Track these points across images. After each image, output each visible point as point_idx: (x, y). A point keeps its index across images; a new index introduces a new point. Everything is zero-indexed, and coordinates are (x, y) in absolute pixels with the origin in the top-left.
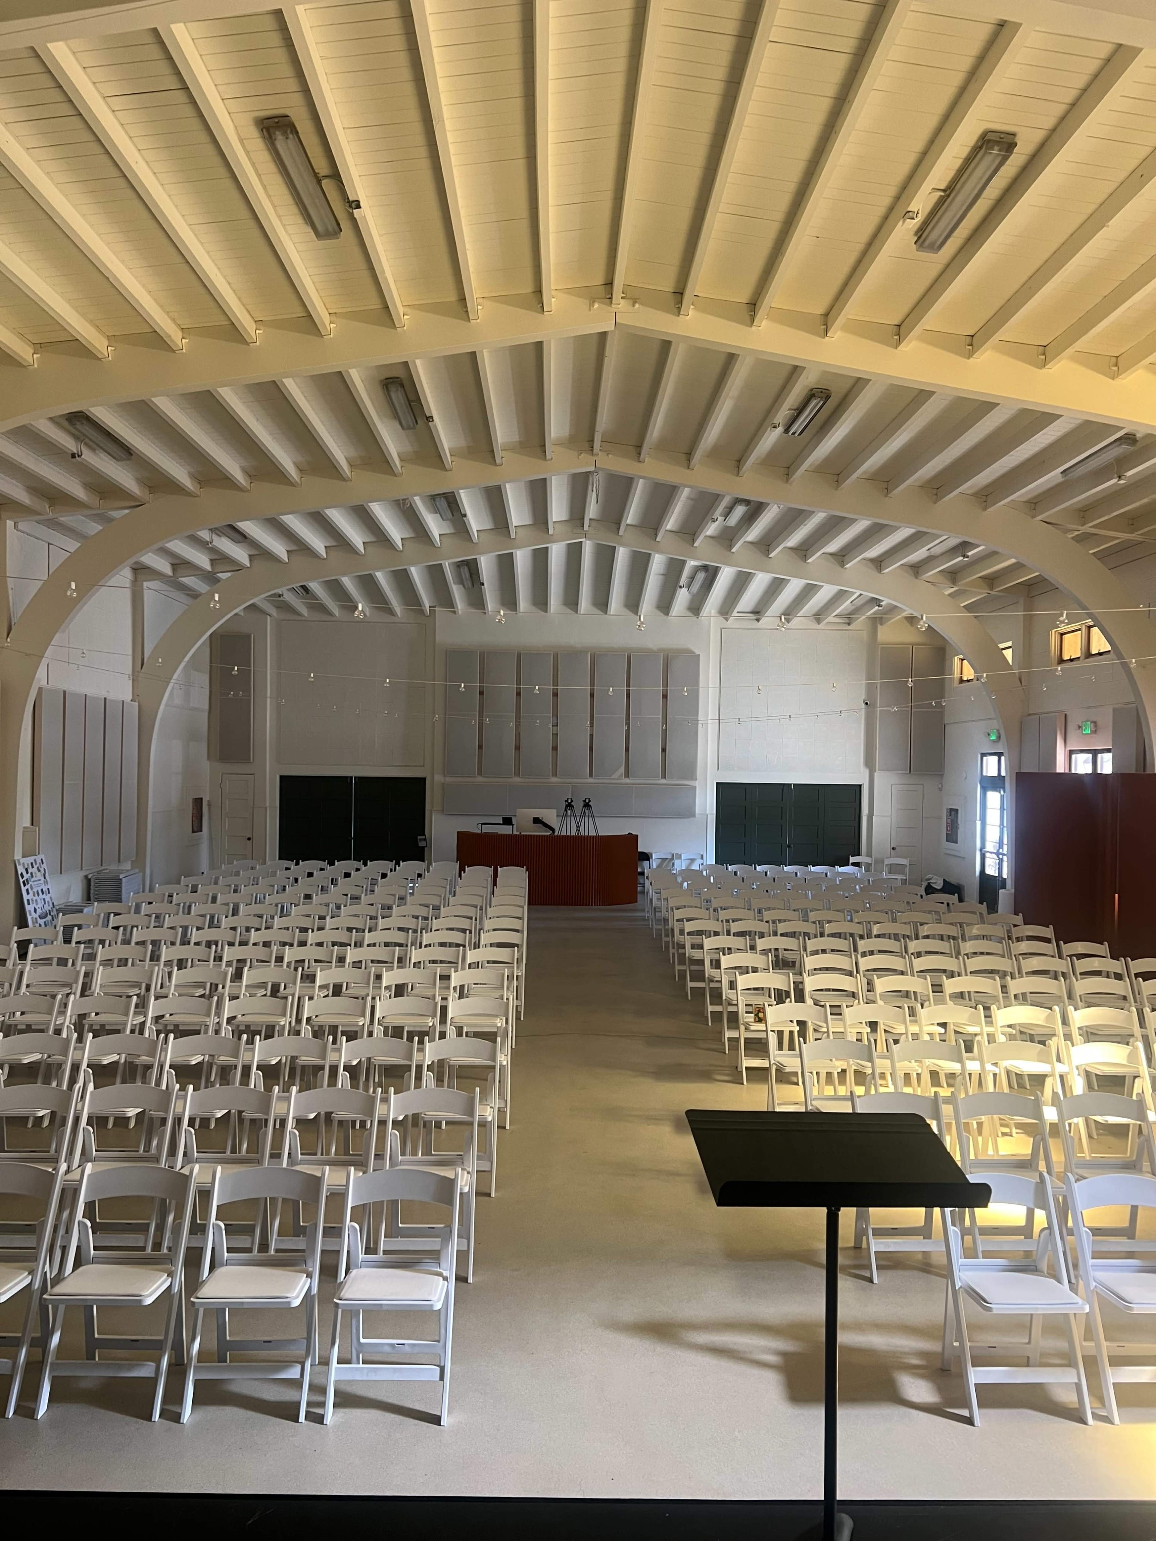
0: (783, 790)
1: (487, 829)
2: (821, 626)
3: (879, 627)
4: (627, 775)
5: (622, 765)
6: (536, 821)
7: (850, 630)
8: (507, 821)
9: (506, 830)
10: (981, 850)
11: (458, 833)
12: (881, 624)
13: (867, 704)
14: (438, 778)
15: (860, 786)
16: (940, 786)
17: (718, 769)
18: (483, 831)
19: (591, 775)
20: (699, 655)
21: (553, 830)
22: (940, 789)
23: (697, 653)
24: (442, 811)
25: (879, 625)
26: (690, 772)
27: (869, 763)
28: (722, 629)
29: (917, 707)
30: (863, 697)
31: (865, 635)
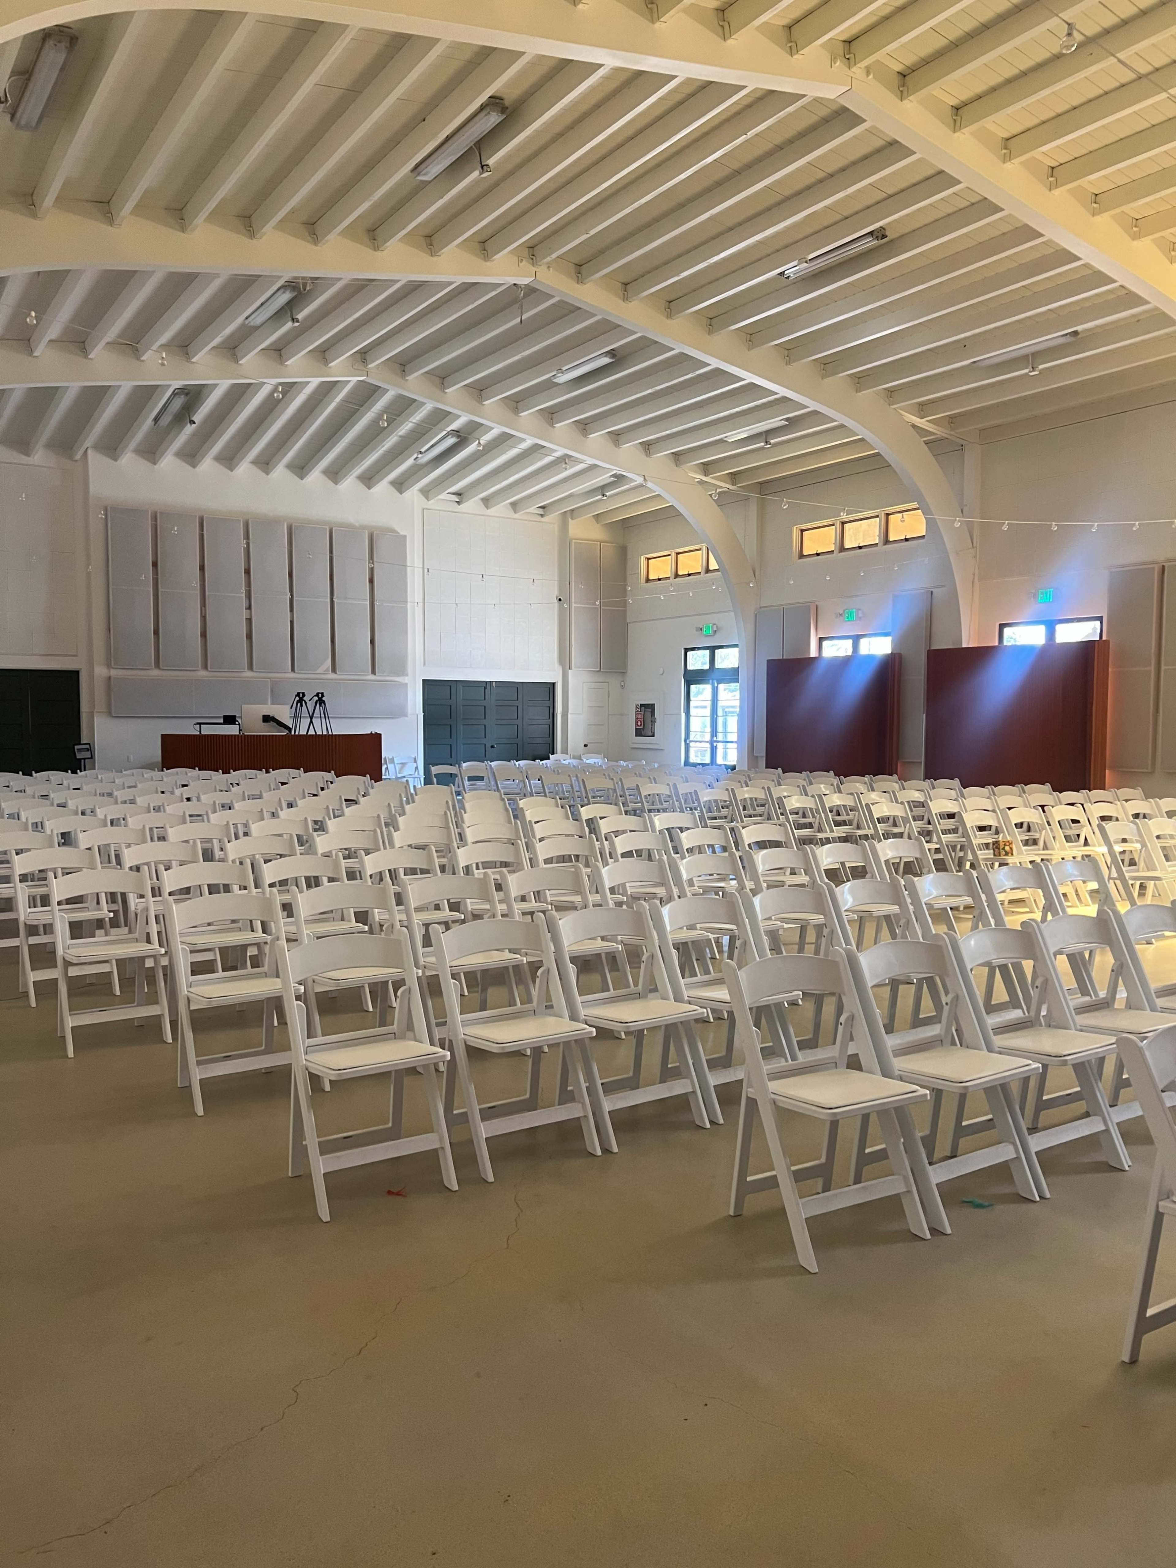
0: (485, 688)
1: (207, 730)
2: (517, 516)
3: (571, 522)
4: (334, 670)
5: (328, 657)
6: (267, 719)
7: (542, 522)
8: (230, 720)
9: (232, 730)
10: (685, 741)
11: (163, 736)
12: (572, 519)
13: (560, 600)
14: (101, 671)
15: (554, 684)
16: (623, 684)
17: (425, 664)
18: (202, 733)
19: (293, 669)
20: (405, 537)
21: (290, 729)
22: (623, 687)
23: (402, 533)
24: (109, 713)
25: (570, 519)
26: (400, 668)
27: (565, 661)
28: (423, 509)
29: (605, 604)
30: (556, 592)
31: (556, 528)
